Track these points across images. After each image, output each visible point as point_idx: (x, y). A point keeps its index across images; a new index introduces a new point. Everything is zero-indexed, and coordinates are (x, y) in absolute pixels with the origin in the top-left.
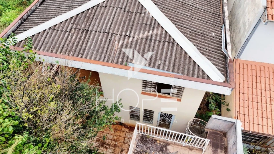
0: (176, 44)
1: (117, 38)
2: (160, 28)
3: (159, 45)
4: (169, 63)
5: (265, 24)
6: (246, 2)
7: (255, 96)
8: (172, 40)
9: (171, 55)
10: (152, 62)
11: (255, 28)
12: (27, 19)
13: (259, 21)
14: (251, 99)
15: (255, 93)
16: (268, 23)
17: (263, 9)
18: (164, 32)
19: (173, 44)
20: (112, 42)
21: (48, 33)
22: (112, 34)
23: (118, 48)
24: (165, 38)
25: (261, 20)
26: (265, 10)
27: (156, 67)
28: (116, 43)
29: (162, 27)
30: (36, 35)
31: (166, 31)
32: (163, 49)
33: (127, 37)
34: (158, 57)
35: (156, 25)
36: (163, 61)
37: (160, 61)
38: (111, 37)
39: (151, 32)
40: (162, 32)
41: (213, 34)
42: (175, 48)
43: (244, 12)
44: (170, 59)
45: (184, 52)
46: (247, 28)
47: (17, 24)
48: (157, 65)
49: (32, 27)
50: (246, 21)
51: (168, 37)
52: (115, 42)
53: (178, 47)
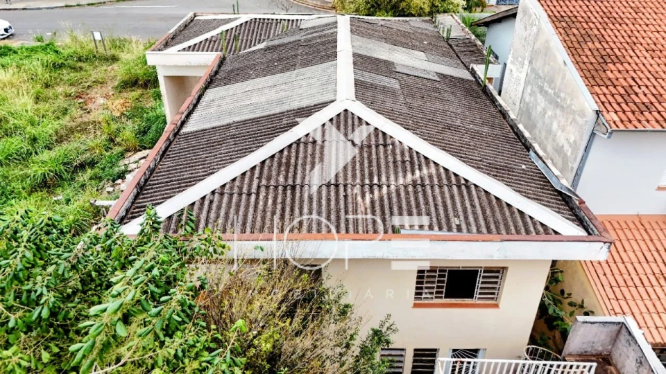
0: (473, 186)
1: (357, 190)
2: (432, 165)
3: (442, 194)
4: (476, 219)
5: (609, 137)
6: (547, 116)
7: (626, 276)
8: (463, 182)
9: (473, 206)
10: (442, 221)
11: (587, 149)
13: (593, 135)
14: (621, 283)
15: (624, 271)
16: (613, 135)
17: (595, 116)
18: (442, 170)
19: (468, 187)
20: (350, 200)
21: (211, 202)
22: (345, 186)
23: (366, 209)
24: (449, 179)
25: (595, 134)
26: (598, 117)
27: (455, 230)
28: (359, 198)
29: (435, 163)
30: (186, 209)
31: (444, 168)
32: (452, 197)
33: (375, 187)
34: (449, 212)
35: (423, 160)
36: (462, 218)
37: (456, 219)
38: (345, 190)
39: (417, 172)
40: (437, 170)
41: (524, 167)
42: (474, 192)
43: (549, 131)
44: (474, 213)
45: (493, 197)
46: (569, 154)
47: (131, 197)
48: (454, 226)
49: (171, 197)
50: (561, 144)
51: (453, 178)
52: (356, 198)
53: (479, 191)
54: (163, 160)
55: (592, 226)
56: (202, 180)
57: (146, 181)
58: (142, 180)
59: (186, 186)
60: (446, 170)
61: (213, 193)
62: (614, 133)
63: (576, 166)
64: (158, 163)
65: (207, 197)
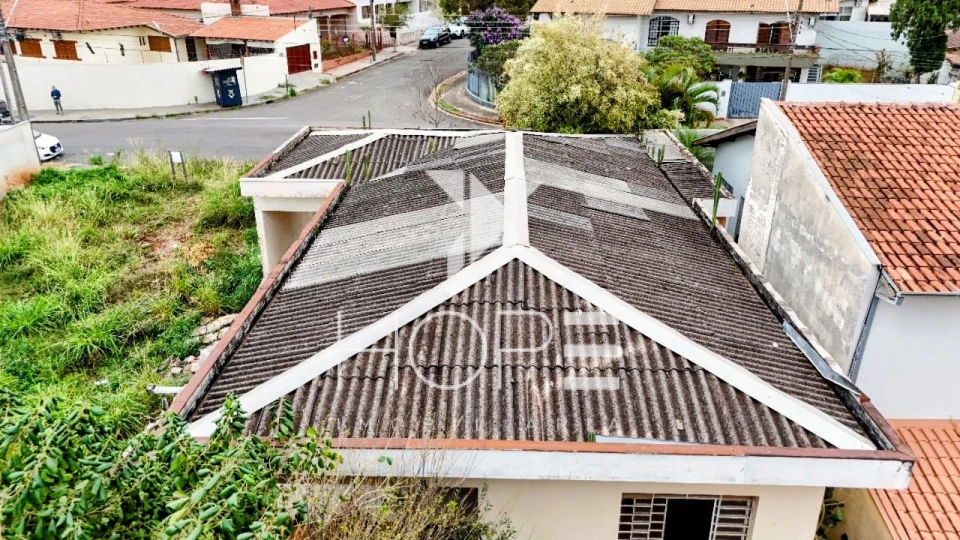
0: (701, 372)
1: (531, 374)
2: (641, 339)
3: (657, 382)
4: (707, 422)
5: (898, 304)
6: (805, 272)
7: (940, 515)
8: (687, 365)
9: (703, 402)
10: (658, 425)
11: (868, 321)
12: (225, 365)
13: (875, 300)
14: (934, 526)
15: (936, 506)
16: (904, 301)
17: (875, 273)
18: (655, 348)
19: (694, 374)
20: (520, 388)
21: (319, 390)
22: (514, 368)
23: (544, 403)
24: (666, 361)
25: (878, 299)
26: (881, 274)
27: (677, 438)
28: (535, 387)
29: (645, 337)
30: (282, 400)
31: (658, 345)
32: (672, 389)
33: (558, 371)
34: (668, 411)
35: (627, 333)
36: (687, 420)
37: (678, 421)
38: (514, 375)
40: (649, 348)
41: (775, 345)
42: (703, 382)
43: (810, 294)
44: (705, 413)
45: (732, 390)
46: (841, 327)
47: (206, 381)
48: (675, 432)
49: (262, 382)
50: (828, 313)
51: (672, 360)
52: (530, 387)
53: (711, 379)
54: (255, 328)
55: (882, 435)
56: (308, 357)
57: (228, 358)
58: (223, 357)
59: (285, 366)
60: (662, 348)
61: (323, 376)
62: (906, 299)
63: (853, 345)
64: (248, 332)
65: (314, 383)
